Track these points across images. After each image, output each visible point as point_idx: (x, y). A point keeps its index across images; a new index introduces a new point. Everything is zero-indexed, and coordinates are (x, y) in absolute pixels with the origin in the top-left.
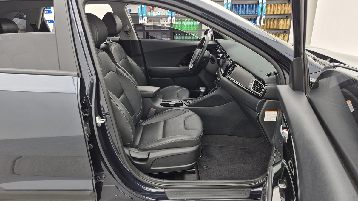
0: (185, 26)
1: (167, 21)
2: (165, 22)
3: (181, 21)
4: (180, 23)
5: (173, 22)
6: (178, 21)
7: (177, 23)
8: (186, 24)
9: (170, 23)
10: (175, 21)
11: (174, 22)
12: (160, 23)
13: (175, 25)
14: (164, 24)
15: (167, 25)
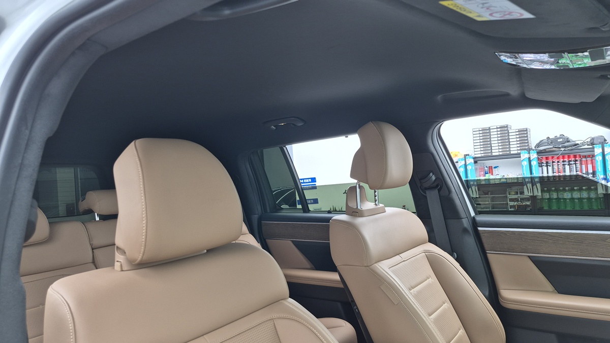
0: (568, 201)
1: (522, 193)
2: (519, 195)
3: (557, 190)
4: (555, 196)
5: (538, 193)
6: (549, 191)
7: (547, 196)
8: (569, 196)
9: (531, 196)
10: (542, 191)
11: (540, 194)
12: (507, 197)
13: (542, 199)
14: (516, 199)
15: (522, 200)
